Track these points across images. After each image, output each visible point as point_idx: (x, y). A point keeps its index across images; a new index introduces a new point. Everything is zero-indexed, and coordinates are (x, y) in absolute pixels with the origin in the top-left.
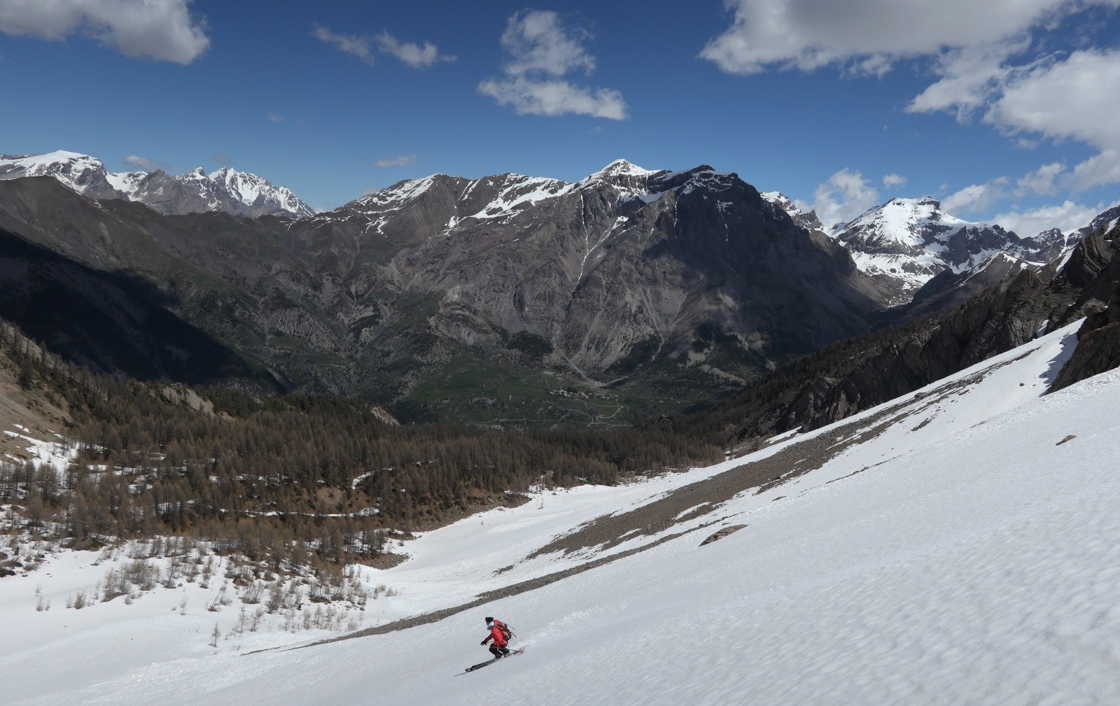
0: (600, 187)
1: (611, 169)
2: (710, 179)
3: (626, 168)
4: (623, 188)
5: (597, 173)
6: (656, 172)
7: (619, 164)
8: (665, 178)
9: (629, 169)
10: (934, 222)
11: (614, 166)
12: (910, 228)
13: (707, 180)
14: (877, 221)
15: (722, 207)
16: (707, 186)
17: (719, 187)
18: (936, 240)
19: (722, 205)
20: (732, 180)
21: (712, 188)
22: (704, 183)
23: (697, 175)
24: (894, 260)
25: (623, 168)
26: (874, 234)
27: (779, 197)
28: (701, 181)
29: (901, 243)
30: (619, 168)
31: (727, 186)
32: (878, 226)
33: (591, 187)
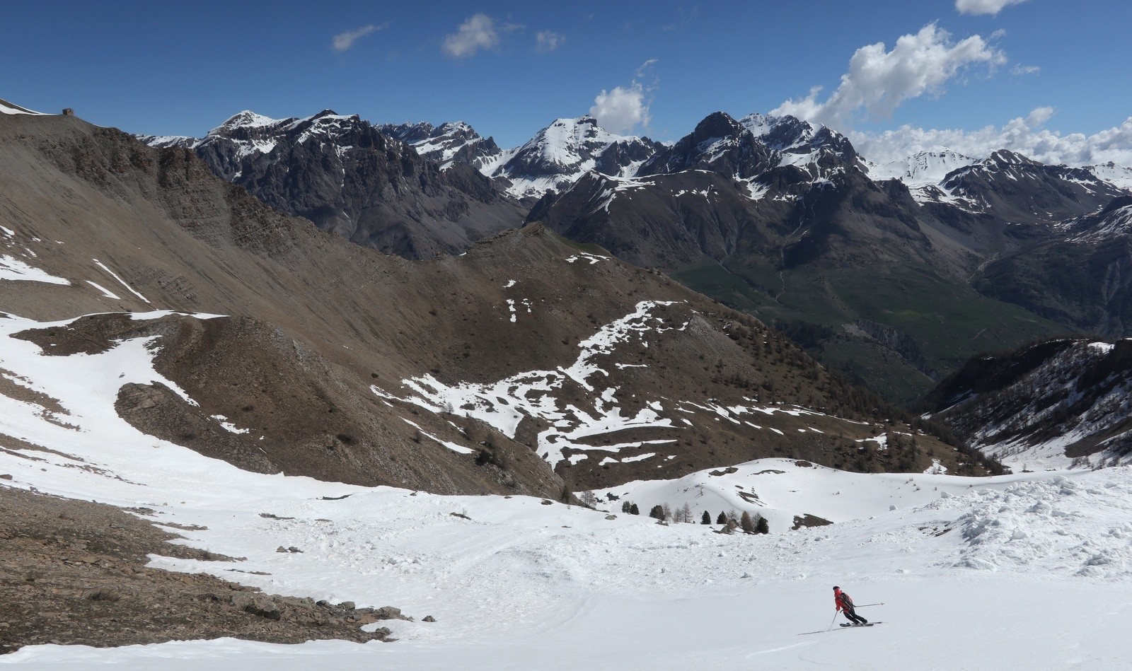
0: (216, 143)
1: (230, 122)
2: (331, 124)
3: (248, 118)
4: (244, 141)
5: (214, 129)
6: (282, 120)
7: (239, 116)
8: (291, 126)
9: (251, 121)
10: (590, 139)
11: (234, 118)
12: (568, 147)
13: (327, 125)
14: (540, 143)
15: (341, 152)
16: (327, 132)
17: (340, 131)
18: (592, 156)
19: (341, 150)
20: (352, 123)
21: (332, 134)
22: (324, 129)
23: (317, 121)
24: (551, 180)
25: (244, 120)
26: (536, 156)
27: (463, 127)
28: (320, 127)
29: (558, 163)
30: (239, 121)
31: (346, 130)
32: (541, 148)
33: (206, 145)
